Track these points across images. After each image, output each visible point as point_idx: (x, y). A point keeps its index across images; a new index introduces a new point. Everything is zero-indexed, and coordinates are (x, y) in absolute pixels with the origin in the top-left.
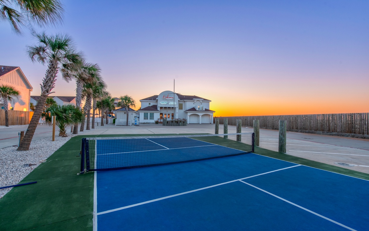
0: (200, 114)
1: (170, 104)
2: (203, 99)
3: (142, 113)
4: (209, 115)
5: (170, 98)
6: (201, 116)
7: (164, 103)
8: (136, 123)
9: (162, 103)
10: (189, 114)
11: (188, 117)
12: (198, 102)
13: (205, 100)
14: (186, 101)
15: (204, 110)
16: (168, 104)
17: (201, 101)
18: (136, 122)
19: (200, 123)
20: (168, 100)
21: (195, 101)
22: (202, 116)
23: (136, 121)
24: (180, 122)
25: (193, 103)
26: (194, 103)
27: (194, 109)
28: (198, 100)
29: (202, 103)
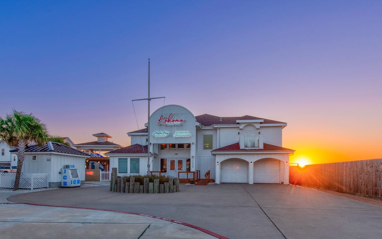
0: (251, 159)
1: (174, 136)
2: (262, 121)
3: (115, 158)
4: (280, 161)
5: (175, 123)
6: (251, 166)
7: (161, 135)
8: (65, 183)
9: (156, 135)
10: (220, 159)
11: (218, 167)
12: (249, 128)
13: (266, 121)
14: (220, 128)
15: (261, 147)
16: (170, 136)
17: (258, 126)
18: (65, 181)
19: (251, 182)
20: (171, 126)
21: (242, 127)
22: (257, 163)
23: (65, 177)
24: (151, 180)
25: (237, 131)
26: (240, 131)
27: (235, 147)
28: (249, 125)
29: (262, 131)
